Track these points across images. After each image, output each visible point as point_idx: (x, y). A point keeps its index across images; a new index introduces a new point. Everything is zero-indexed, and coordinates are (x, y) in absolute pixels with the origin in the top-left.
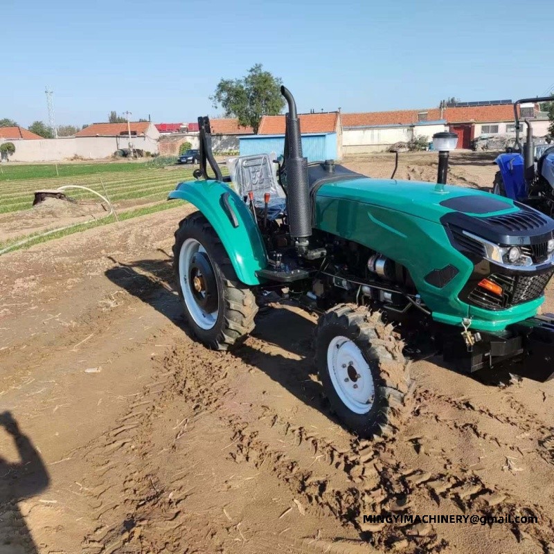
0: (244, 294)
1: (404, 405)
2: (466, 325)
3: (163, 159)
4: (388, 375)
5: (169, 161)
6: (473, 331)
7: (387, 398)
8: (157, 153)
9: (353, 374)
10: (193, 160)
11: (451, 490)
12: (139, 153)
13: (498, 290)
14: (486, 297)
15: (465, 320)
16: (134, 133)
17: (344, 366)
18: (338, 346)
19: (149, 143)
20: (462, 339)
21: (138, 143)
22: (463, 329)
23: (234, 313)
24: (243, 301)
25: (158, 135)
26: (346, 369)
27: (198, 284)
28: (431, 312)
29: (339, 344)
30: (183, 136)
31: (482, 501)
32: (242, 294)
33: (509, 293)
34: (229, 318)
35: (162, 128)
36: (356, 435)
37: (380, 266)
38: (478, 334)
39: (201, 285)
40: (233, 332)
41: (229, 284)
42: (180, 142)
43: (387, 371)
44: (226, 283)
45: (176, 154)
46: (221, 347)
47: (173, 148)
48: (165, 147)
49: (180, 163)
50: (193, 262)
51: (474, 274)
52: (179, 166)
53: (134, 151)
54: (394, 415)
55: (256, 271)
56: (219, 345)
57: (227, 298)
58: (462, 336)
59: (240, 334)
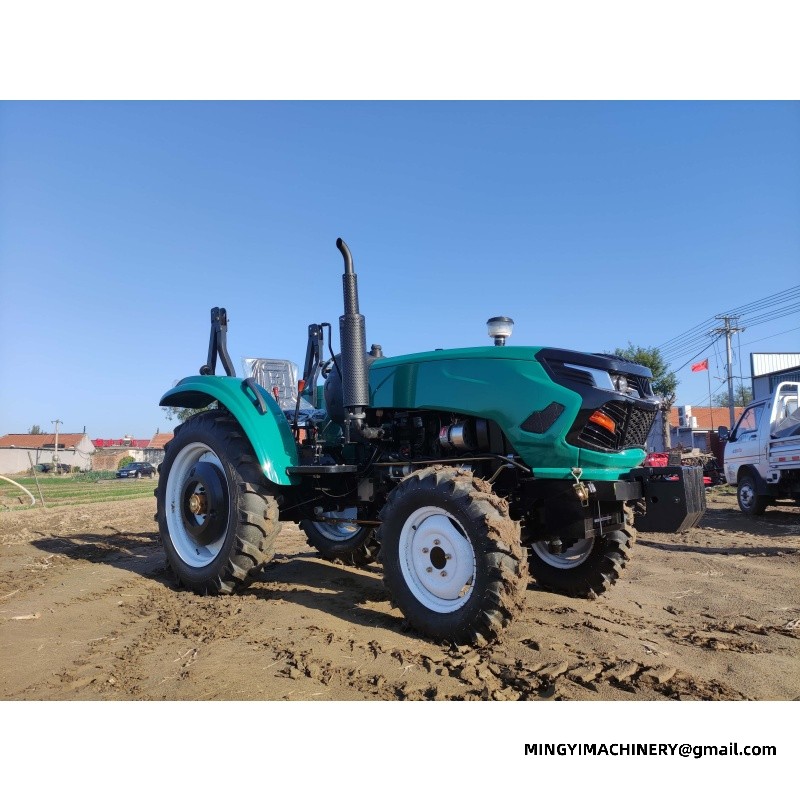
0: (267, 503)
1: (520, 577)
2: (578, 474)
3: (97, 474)
4: (498, 534)
5: (105, 476)
6: (586, 482)
7: (497, 566)
8: (88, 469)
9: (438, 558)
10: (136, 474)
11: (603, 674)
12: (66, 468)
13: (611, 425)
14: (597, 435)
15: (575, 469)
16: (62, 446)
17: (425, 551)
18: (414, 527)
19: (80, 458)
20: (574, 492)
21: (65, 458)
22: (574, 481)
23: (251, 530)
24: (265, 512)
25: (92, 448)
26: (428, 555)
27: (195, 503)
28: (530, 468)
29: (416, 525)
30: (125, 450)
31: (649, 680)
32: (263, 502)
33: (621, 431)
34: (243, 537)
35: (98, 443)
36: (446, 645)
37: (457, 434)
38: (592, 485)
39: (201, 504)
40: (246, 559)
41: (249, 487)
42: (120, 457)
43: (497, 528)
44: (244, 487)
45: (115, 469)
46: (224, 587)
47: (110, 462)
48: (100, 462)
49: (119, 476)
50: (192, 475)
51: (582, 411)
52: (118, 480)
53: (59, 466)
54: (507, 592)
55: (287, 468)
56: (222, 584)
57: (243, 508)
58: (573, 488)
59: (255, 562)
